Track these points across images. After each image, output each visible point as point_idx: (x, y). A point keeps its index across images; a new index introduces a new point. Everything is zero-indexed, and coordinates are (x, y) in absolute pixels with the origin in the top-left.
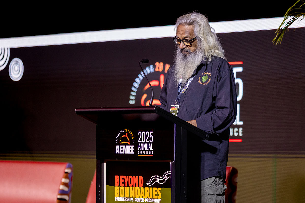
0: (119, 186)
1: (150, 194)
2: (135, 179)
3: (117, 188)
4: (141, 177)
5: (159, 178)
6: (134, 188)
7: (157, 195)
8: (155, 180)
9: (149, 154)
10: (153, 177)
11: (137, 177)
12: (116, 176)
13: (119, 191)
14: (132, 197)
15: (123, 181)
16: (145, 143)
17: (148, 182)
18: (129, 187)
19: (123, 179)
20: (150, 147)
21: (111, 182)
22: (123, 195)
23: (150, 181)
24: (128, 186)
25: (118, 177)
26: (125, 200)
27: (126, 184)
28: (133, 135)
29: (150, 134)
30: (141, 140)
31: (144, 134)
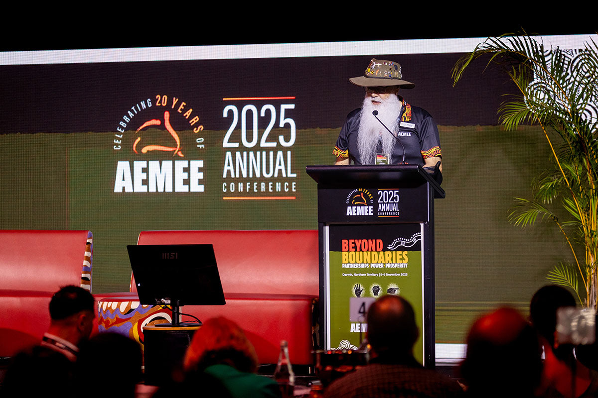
0: (349, 251)
1: (392, 259)
2: (372, 243)
3: (345, 254)
4: (379, 241)
5: (405, 241)
6: (369, 253)
7: (403, 259)
9: (393, 215)
11: (374, 241)
12: (343, 241)
13: (348, 257)
14: (367, 263)
15: (353, 245)
16: (388, 203)
17: (389, 246)
18: (363, 251)
19: (354, 243)
20: (395, 208)
21: (336, 247)
22: (354, 261)
23: (392, 244)
24: (361, 250)
25: (346, 241)
26: (357, 267)
27: (358, 249)
28: (370, 195)
29: (395, 193)
30: (382, 200)
31: (386, 193)
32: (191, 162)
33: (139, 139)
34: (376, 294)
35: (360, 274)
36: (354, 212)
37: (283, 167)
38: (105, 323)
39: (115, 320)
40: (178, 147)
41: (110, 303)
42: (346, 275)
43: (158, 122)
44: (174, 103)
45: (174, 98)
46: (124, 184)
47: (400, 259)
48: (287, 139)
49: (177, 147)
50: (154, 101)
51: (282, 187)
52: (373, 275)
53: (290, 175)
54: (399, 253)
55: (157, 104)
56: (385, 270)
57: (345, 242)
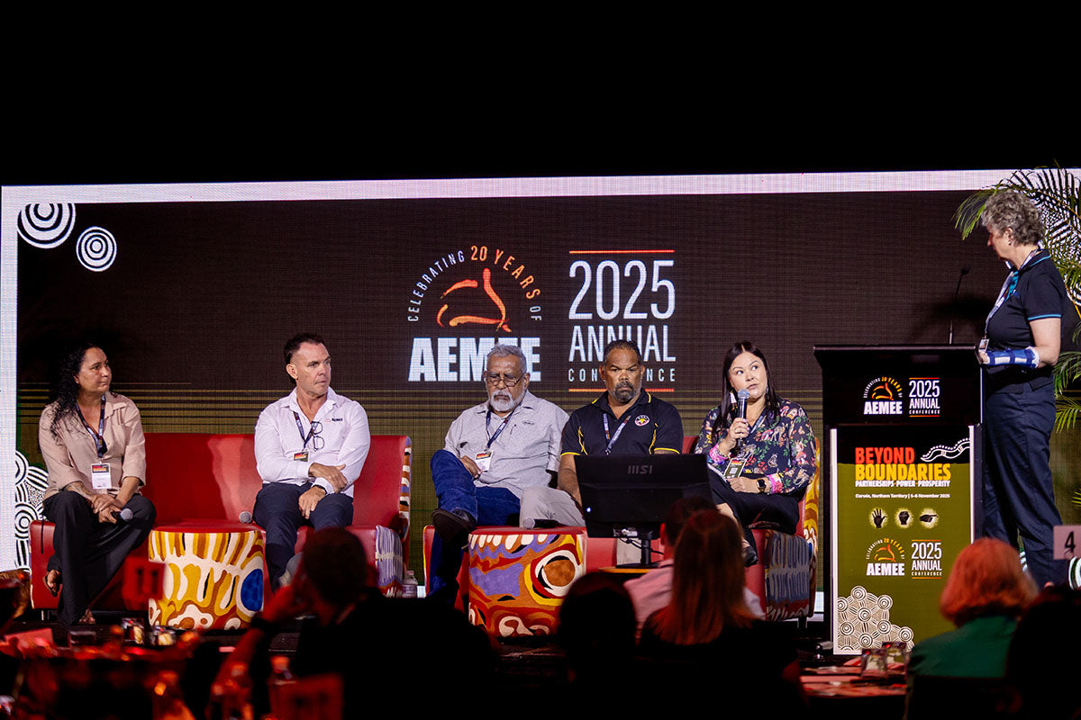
0: (865, 463)
1: (927, 475)
2: (898, 452)
3: (859, 468)
4: (909, 450)
5: (948, 449)
6: (894, 465)
7: (942, 475)
8: (939, 452)
10: (934, 449)
11: (902, 449)
12: (856, 448)
13: (865, 471)
14: (891, 480)
15: (872, 455)
17: (924, 456)
18: (886, 464)
19: (873, 452)
20: (934, 404)
21: (846, 457)
22: (872, 478)
23: (928, 454)
24: (882, 462)
25: (862, 450)
26: (877, 485)
27: (879, 460)
28: (899, 386)
29: (934, 384)
30: (915, 393)
31: (920, 384)
32: (522, 339)
33: (446, 307)
34: (904, 522)
35: (881, 496)
36: (874, 410)
37: (656, 348)
38: (482, 564)
39: (498, 560)
40: (503, 318)
41: (490, 537)
42: (861, 496)
43: (474, 284)
44: (498, 257)
45: (498, 251)
46: (423, 369)
47: (940, 475)
48: (663, 309)
49: (501, 319)
50: (468, 254)
51: (655, 375)
52: (900, 496)
53: (666, 359)
54: (938, 466)
55: (473, 259)
56: (918, 489)
57: (859, 451)
